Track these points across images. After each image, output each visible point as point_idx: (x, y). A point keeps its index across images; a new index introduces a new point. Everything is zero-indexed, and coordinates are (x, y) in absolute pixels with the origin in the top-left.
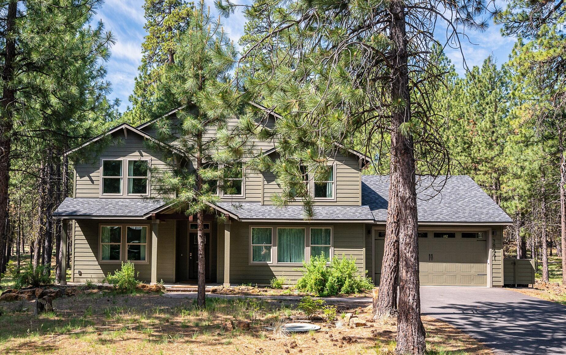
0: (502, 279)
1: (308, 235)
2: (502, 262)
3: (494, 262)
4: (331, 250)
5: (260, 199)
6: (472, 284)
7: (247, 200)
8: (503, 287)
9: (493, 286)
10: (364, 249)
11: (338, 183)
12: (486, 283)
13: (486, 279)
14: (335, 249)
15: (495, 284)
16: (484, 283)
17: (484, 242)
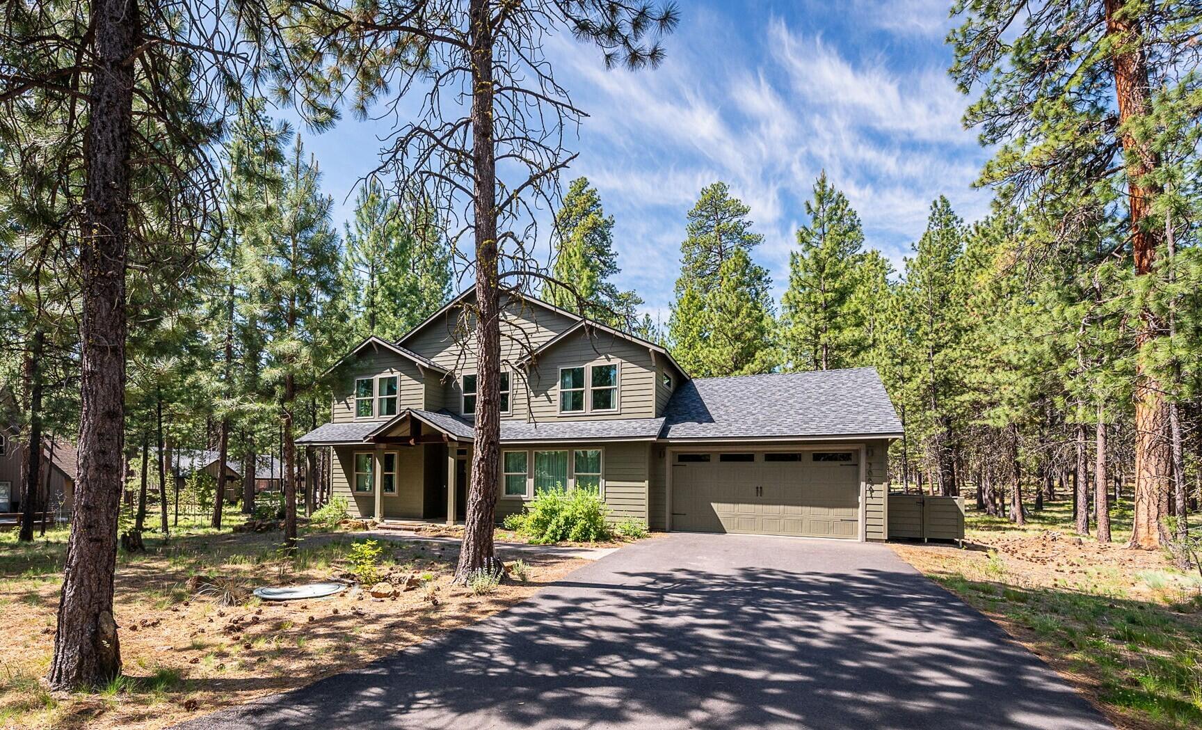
0: (885, 529)
1: (571, 461)
2: (884, 501)
3: (869, 501)
4: (602, 482)
5: (525, 417)
6: (831, 535)
7: (515, 417)
8: (887, 541)
9: (867, 540)
10: (647, 482)
11: (623, 388)
12: (857, 533)
13: (857, 528)
14: (608, 483)
15: (870, 536)
16: (854, 533)
17: (854, 468)
